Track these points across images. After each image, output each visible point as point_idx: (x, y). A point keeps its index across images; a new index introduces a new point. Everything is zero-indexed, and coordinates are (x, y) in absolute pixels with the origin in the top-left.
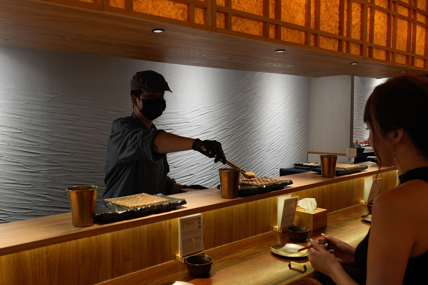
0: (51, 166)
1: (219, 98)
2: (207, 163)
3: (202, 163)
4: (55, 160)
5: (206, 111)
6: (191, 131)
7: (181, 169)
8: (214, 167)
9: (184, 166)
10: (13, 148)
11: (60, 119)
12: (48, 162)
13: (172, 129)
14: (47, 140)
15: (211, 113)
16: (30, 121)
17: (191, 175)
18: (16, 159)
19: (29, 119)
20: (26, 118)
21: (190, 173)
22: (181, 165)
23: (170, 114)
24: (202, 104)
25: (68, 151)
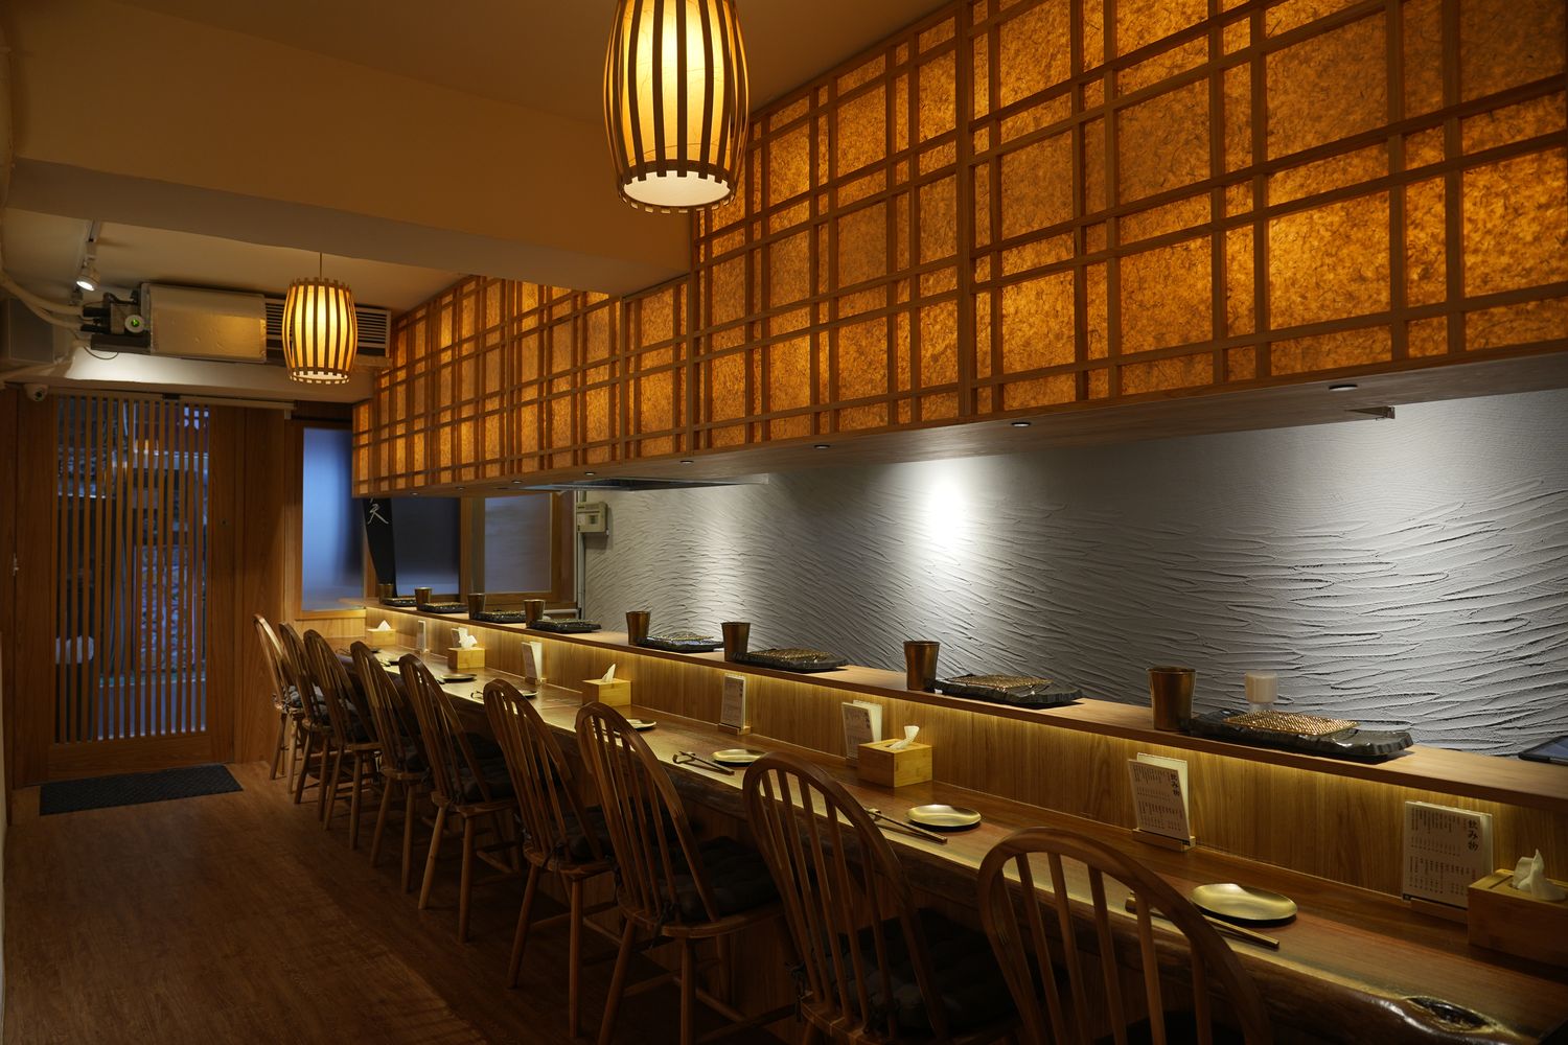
0: (1050, 630)
1: (1537, 484)
2: (1472, 698)
3: (1450, 695)
4: (1056, 621)
5: (1467, 529)
6: (1399, 590)
7: (1359, 697)
8: (1510, 721)
9: (1369, 690)
10: (1000, 592)
11: (1063, 549)
12: (1045, 622)
13: (1320, 581)
14: (1043, 584)
15: (1487, 535)
16: (1023, 551)
17: (1398, 723)
18: (1006, 612)
19: (1021, 547)
20: (1017, 547)
21: (1392, 717)
22: (1357, 685)
23: (1315, 541)
24: (1441, 508)
25: (1074, 607)
